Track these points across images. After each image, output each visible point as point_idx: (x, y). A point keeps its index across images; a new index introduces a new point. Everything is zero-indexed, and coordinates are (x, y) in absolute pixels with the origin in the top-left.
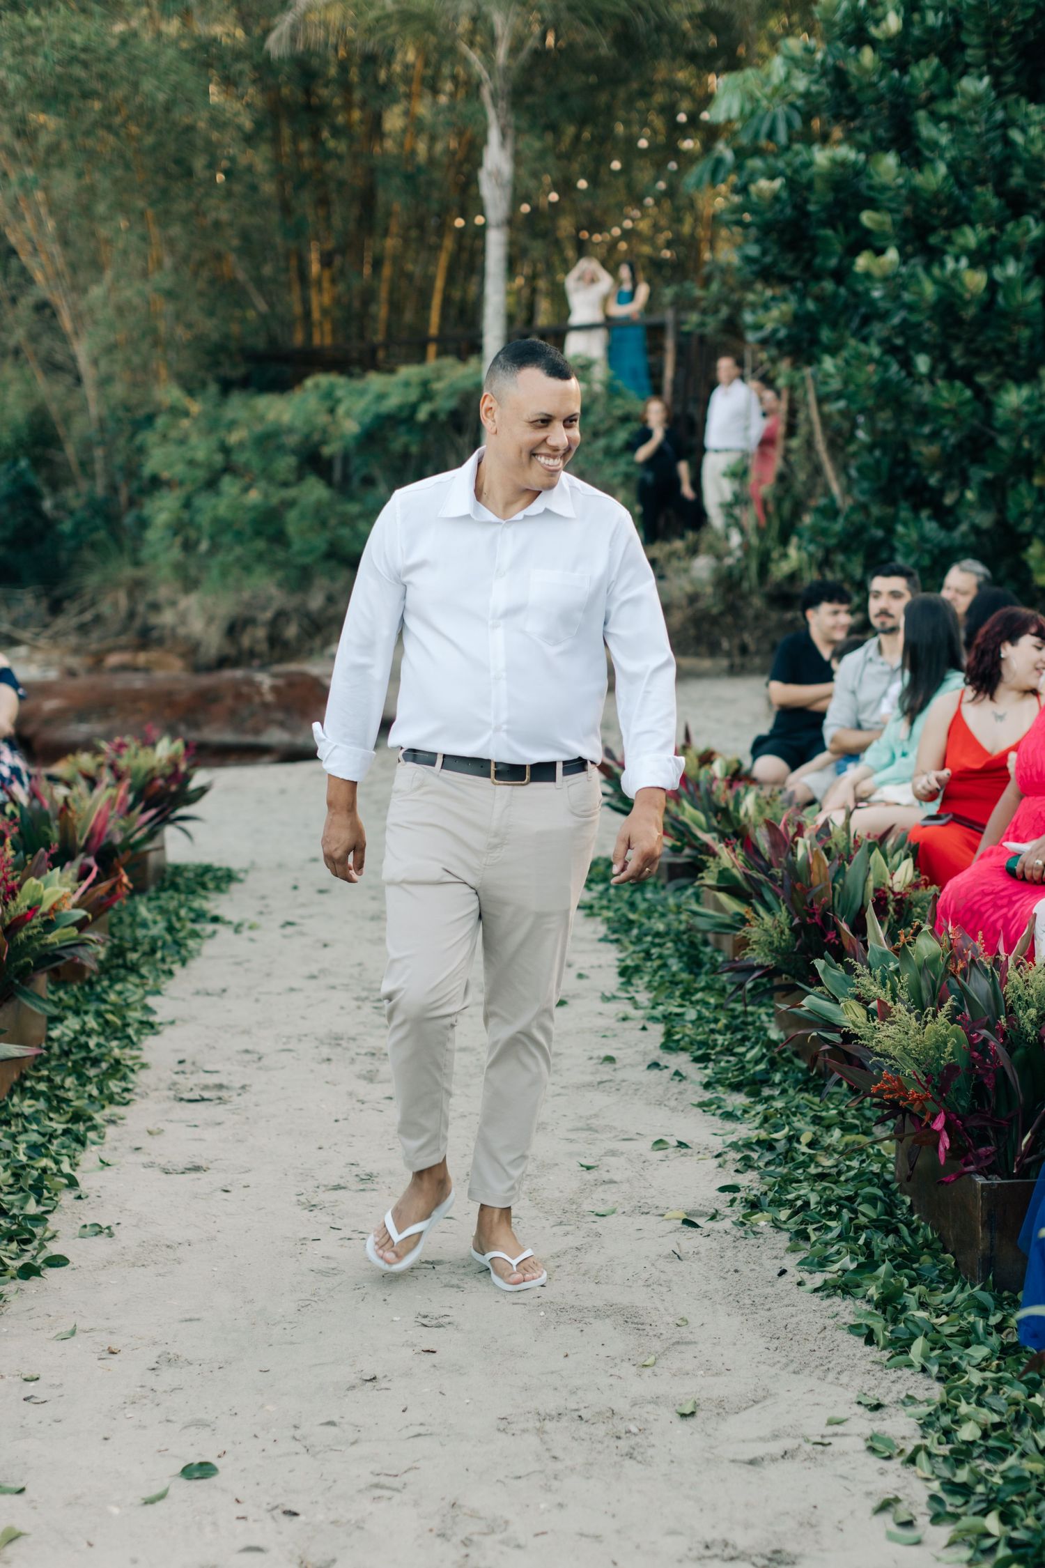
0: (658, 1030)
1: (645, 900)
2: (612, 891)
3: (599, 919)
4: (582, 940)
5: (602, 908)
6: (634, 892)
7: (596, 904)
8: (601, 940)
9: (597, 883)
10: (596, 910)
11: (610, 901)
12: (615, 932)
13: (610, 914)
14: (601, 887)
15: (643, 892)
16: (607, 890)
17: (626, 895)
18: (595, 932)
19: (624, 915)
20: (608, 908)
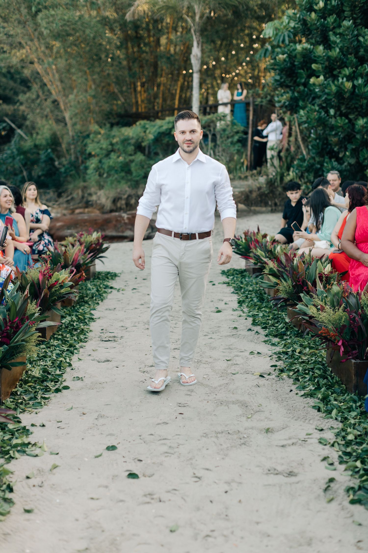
0: (250, 320)
1: (246, 281)
2: (235, 278)
3: (231, 287)
4: (226, 293)
5: (232, 283)
6: (242, 278)
7: (230, 282)
8: (232, 293)
9: (230, 276)
10: (230, 284)
11: (234, 281)
12: (236, 290)
13: (235, 285)
14: (232, 277)
15: (245, 279)
16: (233, 278)
17: (240, 279)
18: (230, 291)
19: (239, 285)
20: (234, 283)
